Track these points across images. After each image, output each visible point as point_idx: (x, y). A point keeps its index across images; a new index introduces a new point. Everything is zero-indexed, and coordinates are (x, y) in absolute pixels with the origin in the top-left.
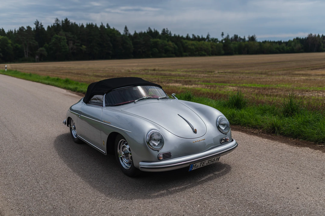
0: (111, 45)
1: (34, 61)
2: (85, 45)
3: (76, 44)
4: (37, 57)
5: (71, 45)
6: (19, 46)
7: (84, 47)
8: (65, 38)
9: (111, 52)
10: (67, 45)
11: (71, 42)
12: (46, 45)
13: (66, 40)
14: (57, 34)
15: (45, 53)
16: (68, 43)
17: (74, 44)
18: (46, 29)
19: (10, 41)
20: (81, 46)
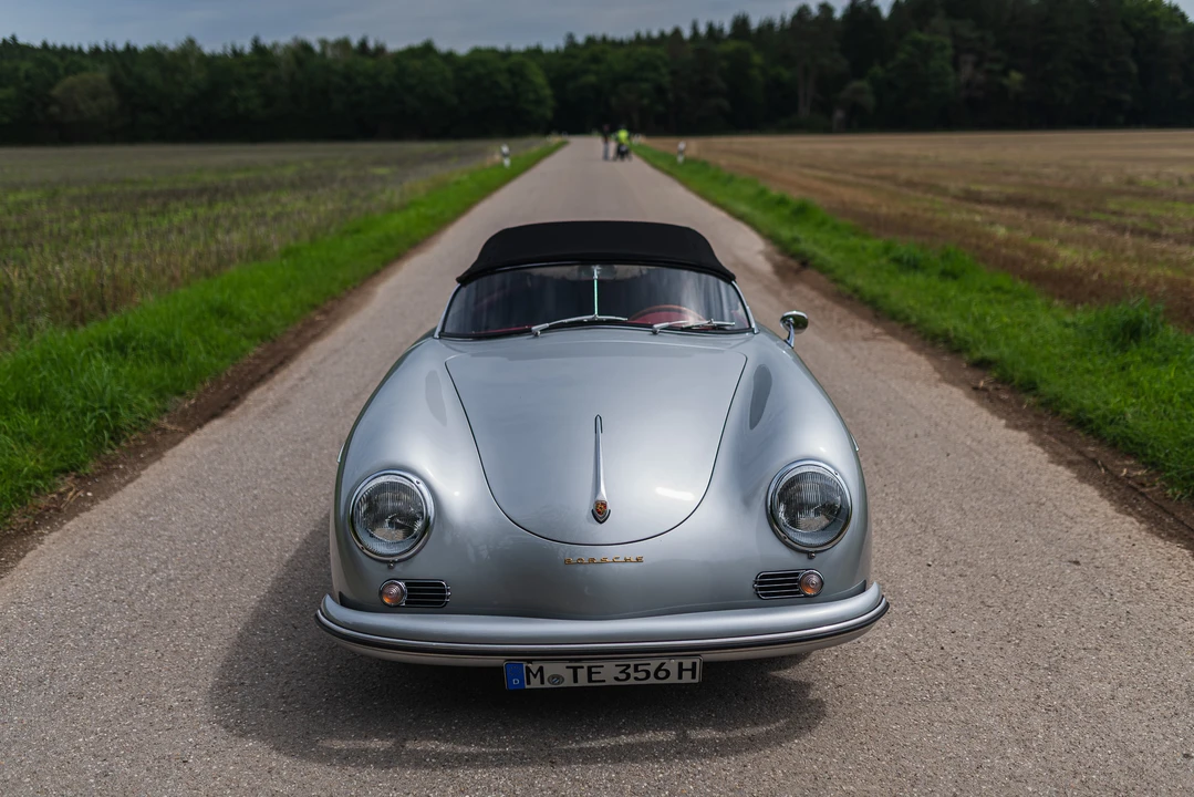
0: (1134, 68)
1: (827, 129)
2: (1018, 69)
3: (987, 66)
4: (839, 114)
5: (967, 71)
6: (786, 74)
7: (1016, 76)
8: (948, 41)
9: (1127, 97)
10: (950, 69)
11: (971, 58)
12: (877, 70)
13: (949, 52)
14: (921, 29)
15: (869, 101)
16: (956, 64)
17: (977, 65)
18: (885, 12)
19: (757, 59)
20: (1005, 73)
